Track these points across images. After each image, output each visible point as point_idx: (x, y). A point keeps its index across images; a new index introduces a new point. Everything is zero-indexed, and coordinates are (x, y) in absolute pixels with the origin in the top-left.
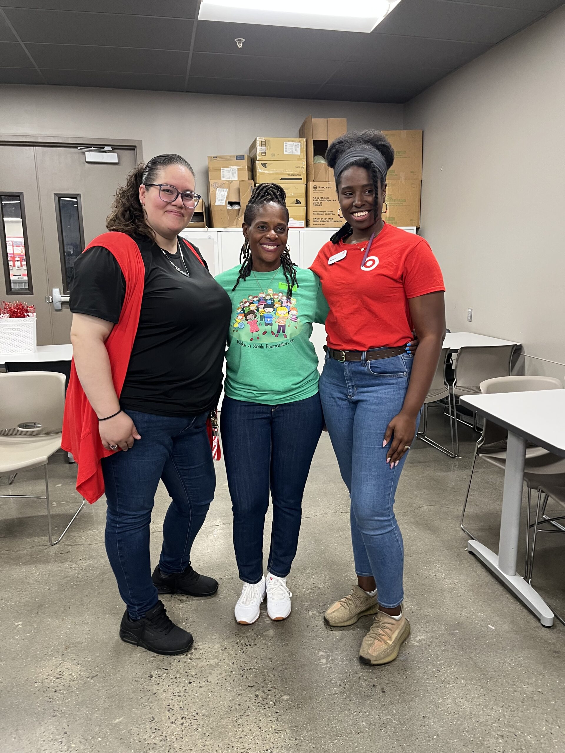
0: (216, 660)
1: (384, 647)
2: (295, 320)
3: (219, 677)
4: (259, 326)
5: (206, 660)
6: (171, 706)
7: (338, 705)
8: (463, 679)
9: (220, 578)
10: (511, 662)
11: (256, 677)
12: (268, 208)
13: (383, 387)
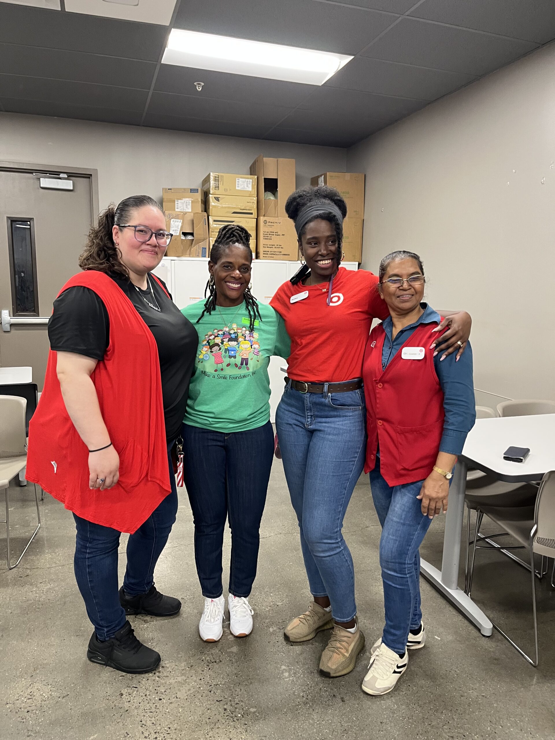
0: (183, 677)
1: (342, 659)
2: (257, 354)
3: (188, 693)
4: (223, 358)
5: (174, 677)
6: (143, 722)
7: (302, 715)
8: (415, 686)
9: (182, 598)
10: (456, 670)
11: (223, 692)
12: (233, 249)
13: (341, 419)
